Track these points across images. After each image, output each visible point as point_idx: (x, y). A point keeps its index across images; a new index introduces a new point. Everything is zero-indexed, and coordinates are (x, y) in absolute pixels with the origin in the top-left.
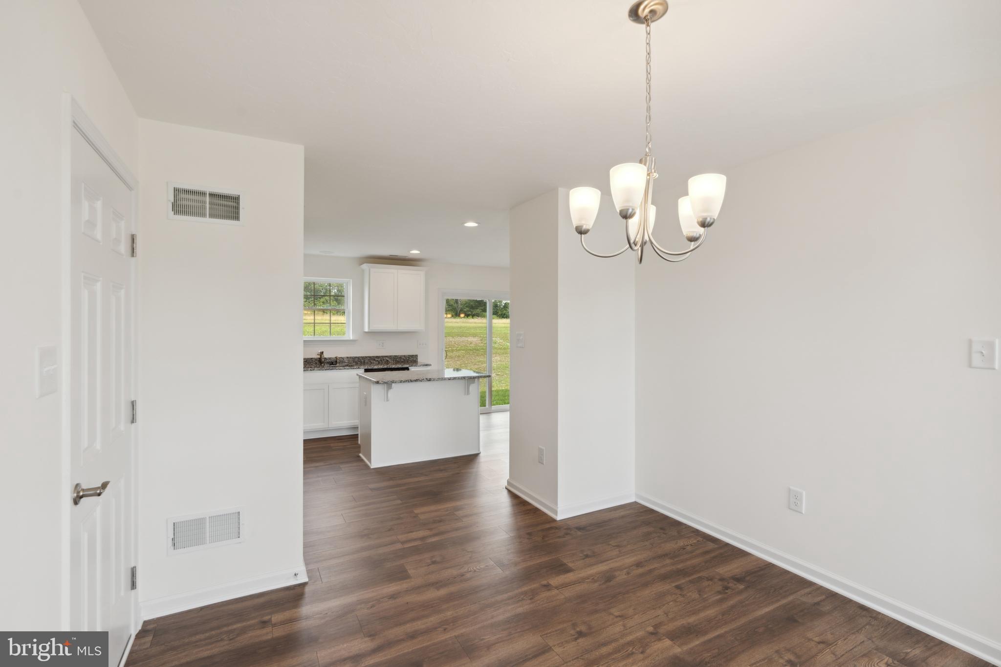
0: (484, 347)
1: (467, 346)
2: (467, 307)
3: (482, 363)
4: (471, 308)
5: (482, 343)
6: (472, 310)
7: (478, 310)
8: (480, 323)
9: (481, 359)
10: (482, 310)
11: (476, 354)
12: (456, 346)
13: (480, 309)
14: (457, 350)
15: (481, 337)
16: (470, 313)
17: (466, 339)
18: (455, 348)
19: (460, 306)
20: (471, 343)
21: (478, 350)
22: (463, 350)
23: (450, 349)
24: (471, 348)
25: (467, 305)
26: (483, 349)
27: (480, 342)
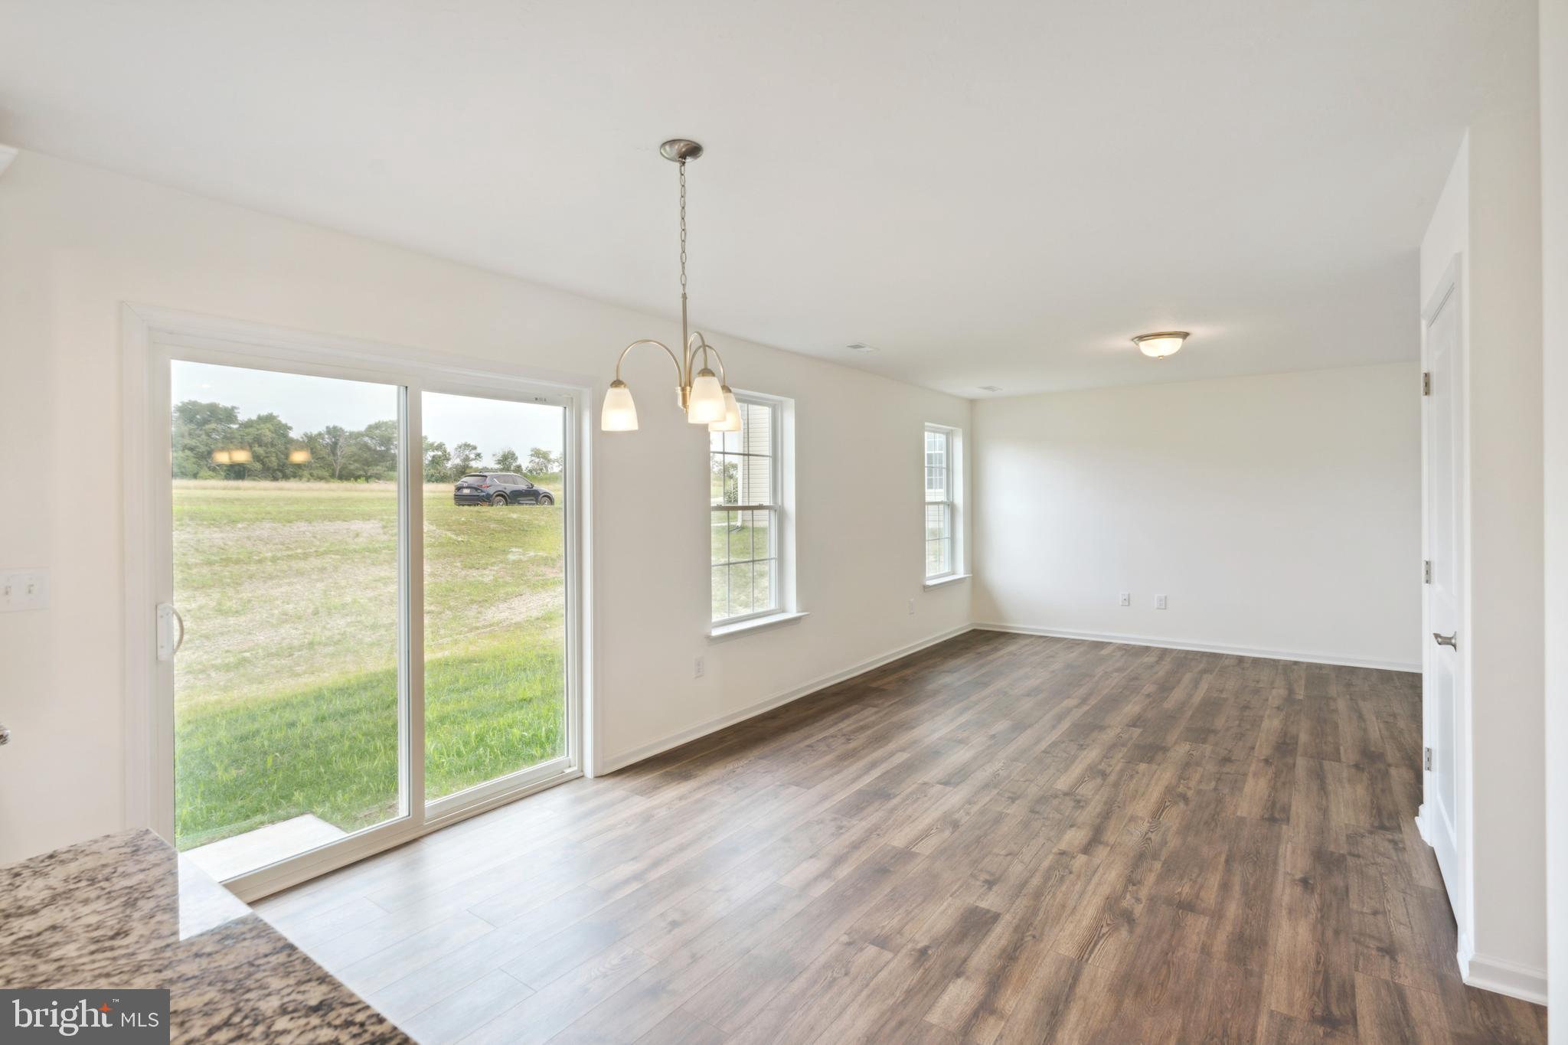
0: (391, 544)
1: (347, 543)
2: (355, 461)
3: (385, 584)
4: (364, 465)
5: (385, 533)
6: (366, 468)
7: (378, 468)
8: (382, 491)
9: (383, 574)
10: (387, 467)
11: (369, 561)
12: (318, 543)
13: (382, 467)
14: (319, 554)
15: (382, 520)
16: (361, 473)
17: (345, 525)
18: (314, 549)
19: (341, 461)
20: (357, 535)
21: (376, 551)
22: (337, 552)
23: (299, 551)
24: (357, 547)
25: (356, 458)
26: (388, 548)
27: (381, 531)
